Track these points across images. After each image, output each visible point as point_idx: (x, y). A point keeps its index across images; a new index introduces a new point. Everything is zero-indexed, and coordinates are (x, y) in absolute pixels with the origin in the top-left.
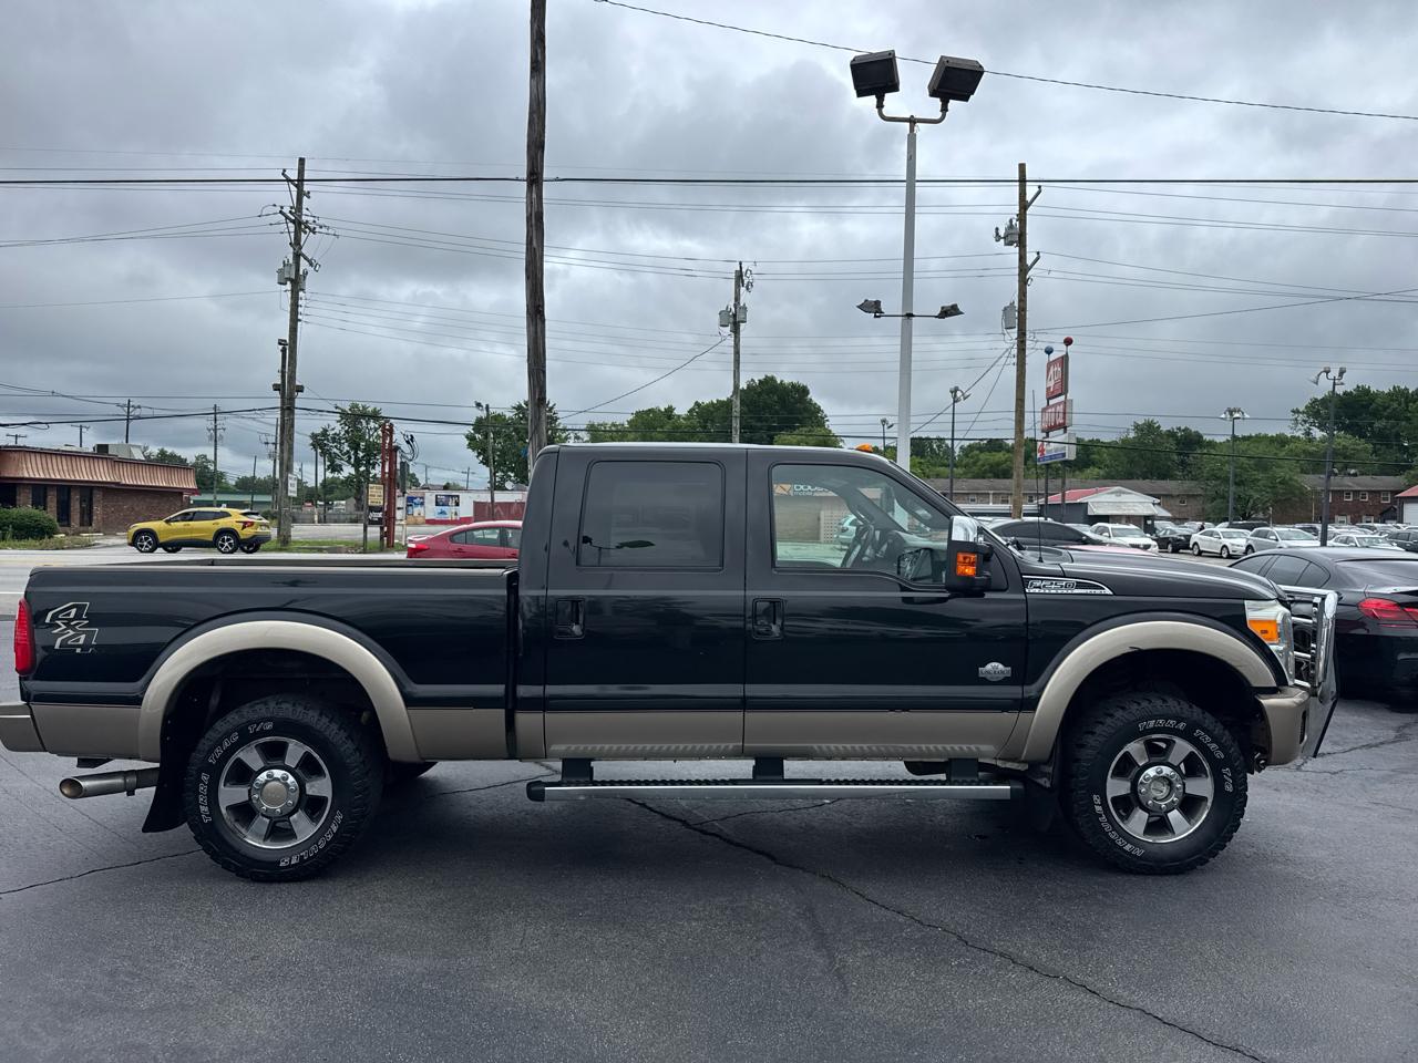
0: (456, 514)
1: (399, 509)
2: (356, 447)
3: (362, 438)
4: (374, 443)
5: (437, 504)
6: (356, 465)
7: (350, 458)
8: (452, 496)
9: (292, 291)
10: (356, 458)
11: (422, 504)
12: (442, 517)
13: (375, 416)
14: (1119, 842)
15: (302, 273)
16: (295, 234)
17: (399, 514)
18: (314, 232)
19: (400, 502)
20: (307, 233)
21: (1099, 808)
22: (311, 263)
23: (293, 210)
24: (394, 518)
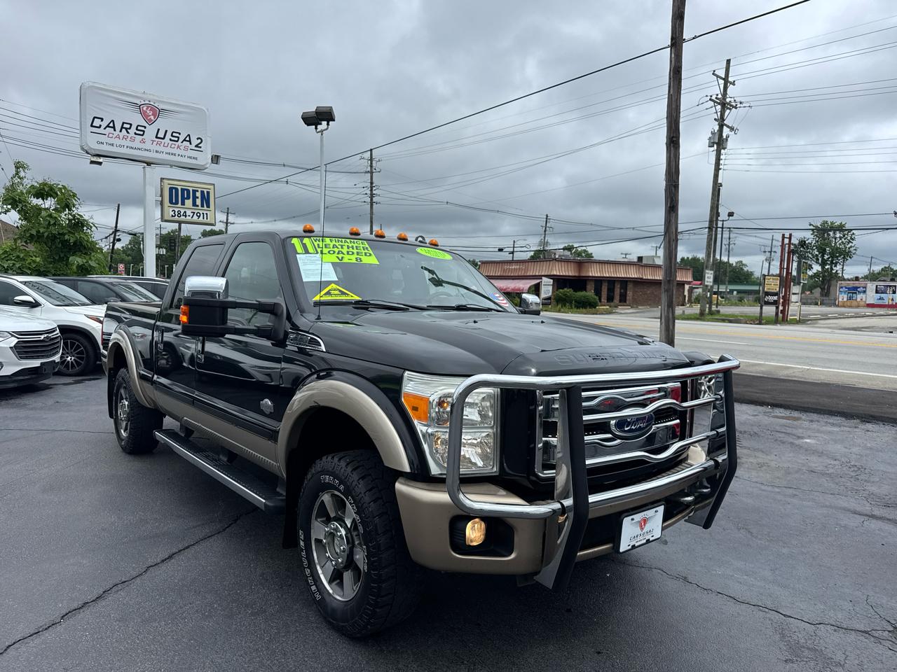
0: (893, 300)
2: (823, 252)
3: (829, 245)
4: (837, 248)
5: (877, 292)
6: (823, 264)
7: (818, 259)
8: (890, 286)
9: (717, 150)
10: (823, 259)
11: (865, 292)
12: (880, 302)
13: (841, 228)
14: (310, 581)
15: (725, 137)
16: (721, 112)
17: (794, 298)
18: (736, 108)
19: (796, 289)
20: (730, 109)
21: (302, 543)
22: (732, 129)
23: (720, 96)
24: (789, 300)
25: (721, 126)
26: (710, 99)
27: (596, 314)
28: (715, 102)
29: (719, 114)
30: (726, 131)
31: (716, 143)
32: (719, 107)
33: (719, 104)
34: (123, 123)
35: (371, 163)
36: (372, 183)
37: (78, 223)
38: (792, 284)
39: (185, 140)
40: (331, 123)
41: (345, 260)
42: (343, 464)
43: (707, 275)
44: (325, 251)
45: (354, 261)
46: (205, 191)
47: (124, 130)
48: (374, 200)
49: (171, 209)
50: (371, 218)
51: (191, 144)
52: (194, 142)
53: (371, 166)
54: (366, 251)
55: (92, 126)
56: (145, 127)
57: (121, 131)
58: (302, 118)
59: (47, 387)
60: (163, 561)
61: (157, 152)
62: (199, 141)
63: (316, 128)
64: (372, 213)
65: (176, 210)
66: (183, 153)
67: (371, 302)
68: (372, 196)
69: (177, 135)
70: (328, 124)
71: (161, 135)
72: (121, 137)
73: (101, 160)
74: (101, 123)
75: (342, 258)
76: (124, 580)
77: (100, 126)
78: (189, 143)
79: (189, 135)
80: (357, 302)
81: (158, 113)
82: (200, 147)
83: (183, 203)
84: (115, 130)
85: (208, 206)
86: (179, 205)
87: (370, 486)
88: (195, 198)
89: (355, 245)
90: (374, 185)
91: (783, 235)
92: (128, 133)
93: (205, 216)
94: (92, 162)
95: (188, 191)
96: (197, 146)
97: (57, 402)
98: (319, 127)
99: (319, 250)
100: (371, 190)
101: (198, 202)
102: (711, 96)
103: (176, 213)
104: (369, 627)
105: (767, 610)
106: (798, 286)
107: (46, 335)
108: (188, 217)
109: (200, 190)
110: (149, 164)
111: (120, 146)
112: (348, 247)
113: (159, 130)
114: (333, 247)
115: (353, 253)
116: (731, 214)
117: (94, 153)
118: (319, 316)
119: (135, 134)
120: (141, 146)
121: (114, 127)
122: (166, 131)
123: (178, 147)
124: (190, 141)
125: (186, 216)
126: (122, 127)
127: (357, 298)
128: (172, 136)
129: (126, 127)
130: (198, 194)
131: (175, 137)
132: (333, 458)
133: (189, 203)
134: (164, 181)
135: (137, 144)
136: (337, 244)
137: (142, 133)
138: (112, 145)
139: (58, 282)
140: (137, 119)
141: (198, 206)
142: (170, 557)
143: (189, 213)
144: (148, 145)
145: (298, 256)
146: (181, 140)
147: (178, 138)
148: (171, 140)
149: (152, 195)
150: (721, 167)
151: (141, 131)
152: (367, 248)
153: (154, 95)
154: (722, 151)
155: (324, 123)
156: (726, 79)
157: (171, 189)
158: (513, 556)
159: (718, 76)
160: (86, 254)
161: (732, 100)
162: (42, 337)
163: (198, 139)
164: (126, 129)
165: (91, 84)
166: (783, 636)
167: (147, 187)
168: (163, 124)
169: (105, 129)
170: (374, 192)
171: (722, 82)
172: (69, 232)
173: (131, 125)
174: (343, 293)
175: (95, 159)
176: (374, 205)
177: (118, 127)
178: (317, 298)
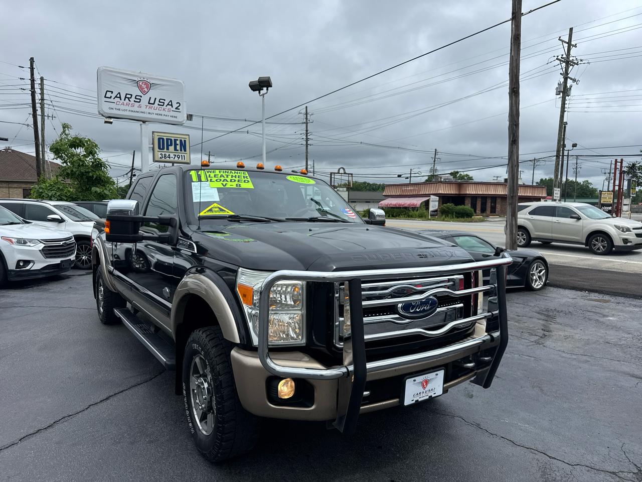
1: (624, 205)
9: (562, 97)
14: (189, 420)
15: (569, 87)
16: (565, 68)
17: (625, 208)
18: (578, 65)
19: (626, 201)
20: (573, 66)
21: (184, 392)
22: (574, 80)
23: (564, 56)
24: (621, 210)
25: (566, 79)
26: (557, 59)
27: (472, 222)
28: (560, 61)
29: (564, 70)
30: (569, 82)
31: (562, 92)
32: (564, 65)
33: (564, 62)
34: (126, 94)
35: (307, 117)
36: (307, 131)
37: (98, 164)
38: (623, 197)
39: (168, 104)
40: (269, 88)
41: (228, 186)
42: (204, 335)
43: (555, 192)
44: (214, 179)
45: (235, 186)
46: (183, 140)
47: (127, 99)
48: (309, 142)
49: (160, 153)
50: (307, 156)
51: (172, 107)
52: (175, 105)
53: (307, 119)
54: (246, 179)
55: (105, 97)
56: (141, 97)
57: (125, 100)
58: (250, 86)
59: (68, 277)
60: (101, 401)
61: (149, 113)
62: (178, 104)
63: (259, 93)
64: (307, 152)
65: (163, 154)
66: (167, 113)
67: (241, 216)
68: (307, 140)
69: (163, 101)
70: (267, 90)
71: (152, 101)
72: (125, 104)
73: (112, 120)
74: (112, 95)
75: (226, 184)
76: (71, 414)
77: (111, 97)
78: (171, 106)
79: (171, 101)
80: (231, 216)
81: (149, 86)
82: (179, 109)
83: (168, 149)
84: (121, 99)
85: (185, 150)
86: (165, 150)
87: (220, 353)
88: (176, 145)
89: (237, 175)
90: (308, 132)
91: (616, 160)
92: (130, 101)
93: (183, 157)
94: (106, 122)
95: (171, 140)
96: (176, 108)
97: (71, 288)
98: (261, 92)
99: (209, 179)
100: (307, 136)
101: (178, 147)
102: (558, 56)
103: (163, 156)
104: (219, 455)
105: (537, 452)
106: (628, 199)
107: (64, 242)
108: (171, 159)
109: (179, 139)
110: (144, 122)
111: (125, 110)
112: (232, 176)
113: (150, 98)
114: (221, 177)
115: (235, 181)
116: (574, 145)
117: (107, 115)
118: (199, 227)
119: (135, 101)
120: (138, 109)
121: (120, 98)
122: (155, 99)
123: (164, 109)
124: (172, 105)
125: (170, 158)
126: (126, 97)
127: (231, 213)
128: (159, 102)
129: (128, 97)
130: (178, 142)
131: (162, 102)
132: (200, 331)
133: (172, 148)
134: (155, 133)
135: (136, 108)
136: (224, 174)
137: (139, 101)
138: (119, 110)
139: (79, 205)
140: (136, 91)
141: (178, 150)
142: (107, 399)
143: (172, 155)
144: (143, 109)
145: (192, 183)
146: (165, 104)
147: (164, 103)
148: (159, 105)
149: (146, 144)
150: (566, 110)
151: (138, 99)
152: (247, 177)
153: (146, 74)
154: (567, 98)
155: (265, 89)
156: (569, 43)
157: (159, 139)
158: (313, 407)
159: (563, 41)
160: (104, 186)
161: (574, 58)
162: (62, 243)
163: (177, 103)
164: (128, 98)
165: (104, 68)
166: (544, 473)
167: (143, 138)
168: (153, 94)
169: (114, 99)
170: (308, 137)
171: (566, 45)
172: (92, 170)
173: (132, 95)
174: (222, 210)
175: (108, 120)
176: (309, 146)
177: (123, 97)
178: (202, 214)
